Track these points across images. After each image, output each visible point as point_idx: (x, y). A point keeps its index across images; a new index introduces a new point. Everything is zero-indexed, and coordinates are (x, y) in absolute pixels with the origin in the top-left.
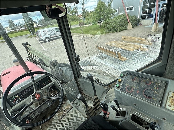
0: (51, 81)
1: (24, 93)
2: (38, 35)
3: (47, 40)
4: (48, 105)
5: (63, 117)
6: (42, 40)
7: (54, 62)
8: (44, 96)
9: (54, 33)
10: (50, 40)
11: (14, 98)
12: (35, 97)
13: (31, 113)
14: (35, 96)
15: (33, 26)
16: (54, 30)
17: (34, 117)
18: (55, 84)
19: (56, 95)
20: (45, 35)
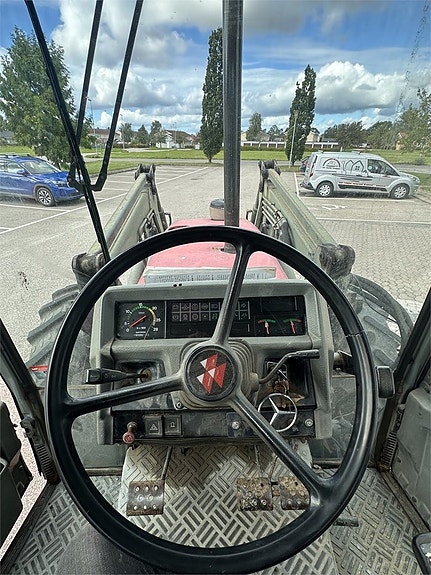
0: (302, 330)
1: (179, 314)
2: (304, 169)
3: (325, 190)
4: (231, 430)
5: (252, 509)
6: (310, 186)
7: (339, 254)
8: (240, 394)
9: (360, 173)
10: (333, 194)
11: (142, 310)
12: (202, 371)
13: (158, 411)
14: (204, 363)
15: (305, 138)
16: (365, 163)
17: (160, 434)
18: (317, 356)
19: (287, 409)
20: (325, 173)
